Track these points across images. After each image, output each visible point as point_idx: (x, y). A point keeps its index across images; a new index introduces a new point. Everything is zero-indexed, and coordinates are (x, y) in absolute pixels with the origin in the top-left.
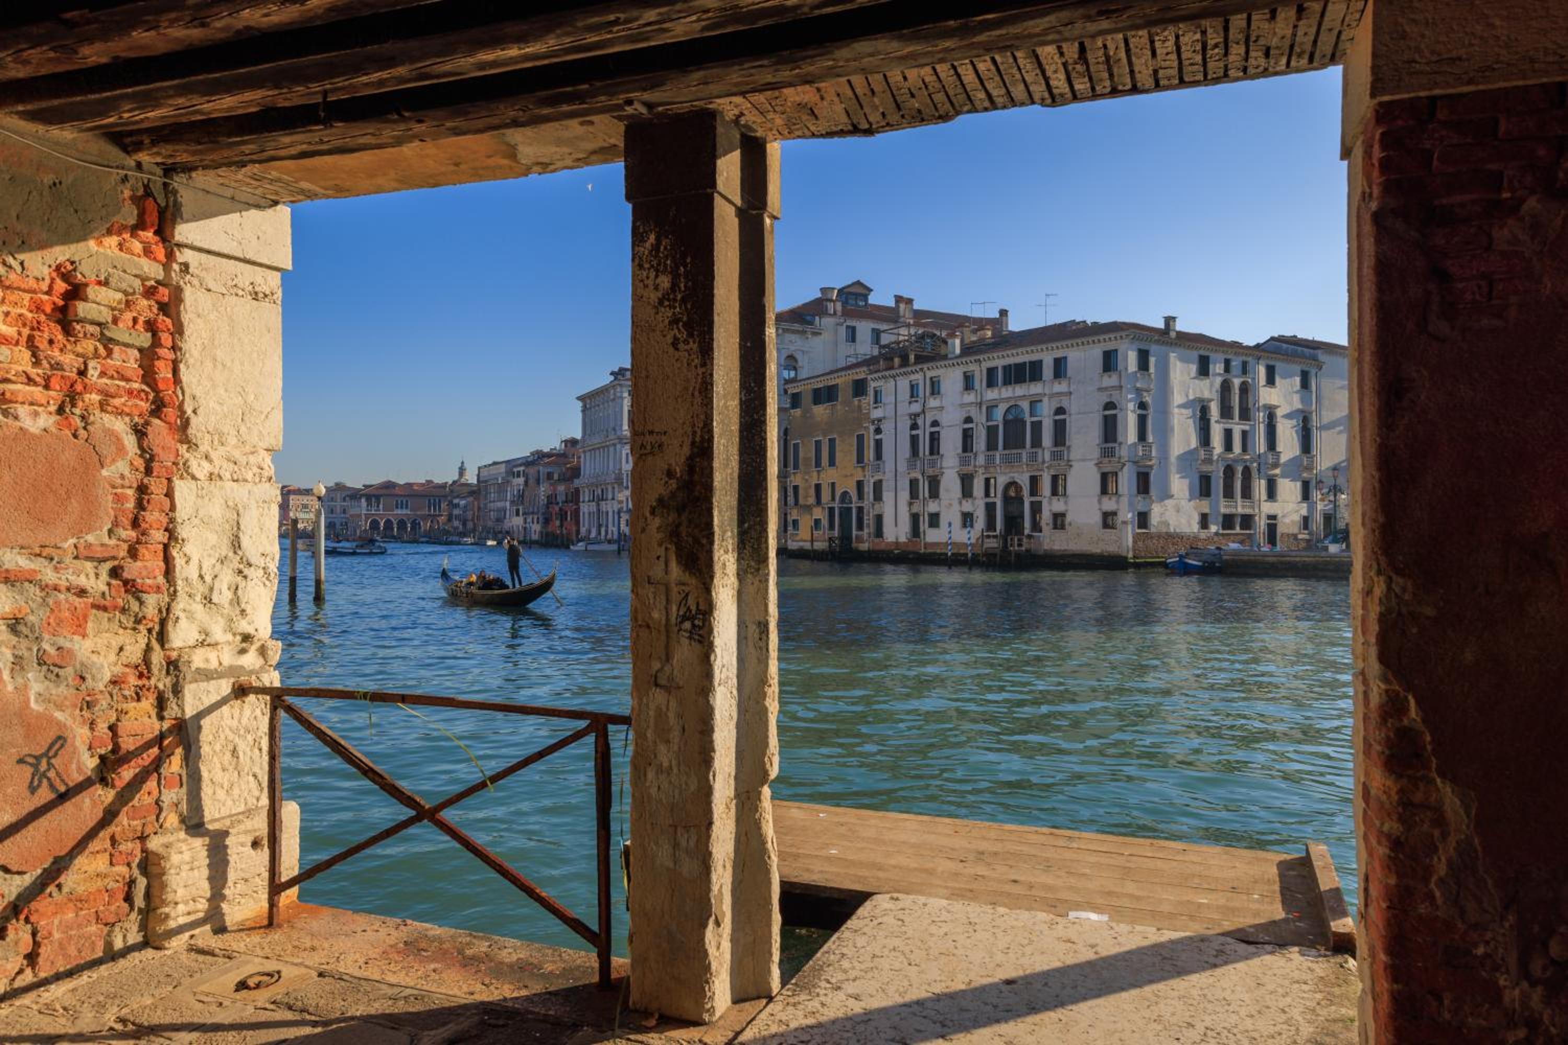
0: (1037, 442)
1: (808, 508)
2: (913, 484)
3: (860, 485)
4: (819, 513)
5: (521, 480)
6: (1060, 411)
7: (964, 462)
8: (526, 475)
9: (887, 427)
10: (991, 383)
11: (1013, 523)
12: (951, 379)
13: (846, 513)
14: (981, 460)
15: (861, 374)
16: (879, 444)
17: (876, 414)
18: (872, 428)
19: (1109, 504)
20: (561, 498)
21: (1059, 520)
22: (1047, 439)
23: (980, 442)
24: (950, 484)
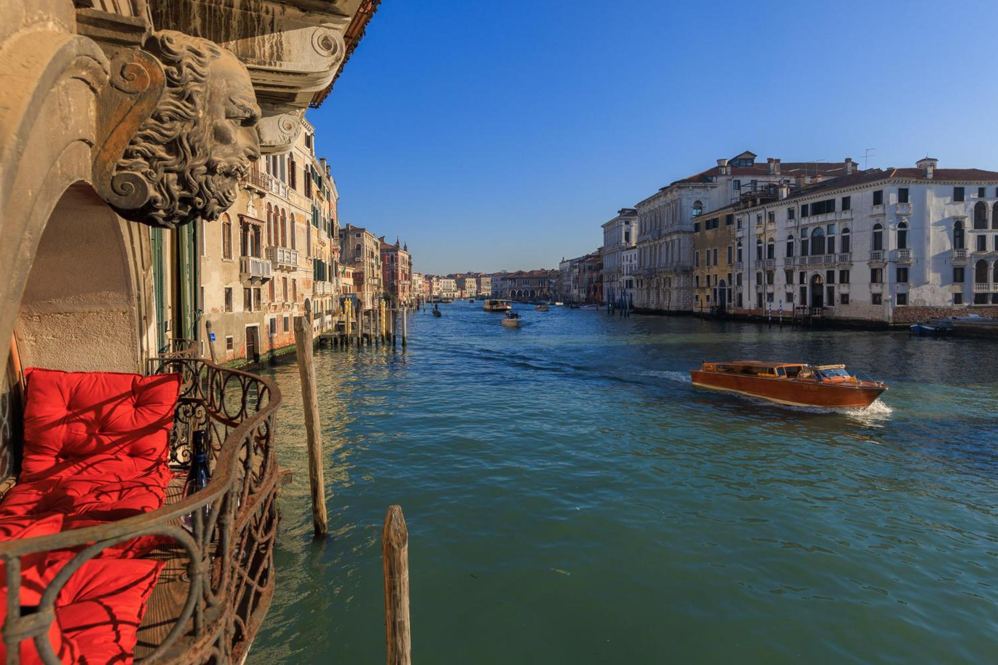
0: (831, 250)
1: (703, 289)
2: (759, 275)
3: (730, 276)
4: (709, 292)
5: (577, 270)
6: (846, 230)
7: (787, 262)
8: (579, 267)
9: (745, 242)
10: (804, 214)
11: (817, 300)
12: (781, 212)
13: (722, 292)
14: (797, 262)
15: (730, 211)
16: (740, 251)
17: (739, 235)
18: (736, 243)
19: (876, 289)
20: (594, 280)
21: (845, 299)
22: (838, 248)
23: (797, 250)
24: (780, 276)
